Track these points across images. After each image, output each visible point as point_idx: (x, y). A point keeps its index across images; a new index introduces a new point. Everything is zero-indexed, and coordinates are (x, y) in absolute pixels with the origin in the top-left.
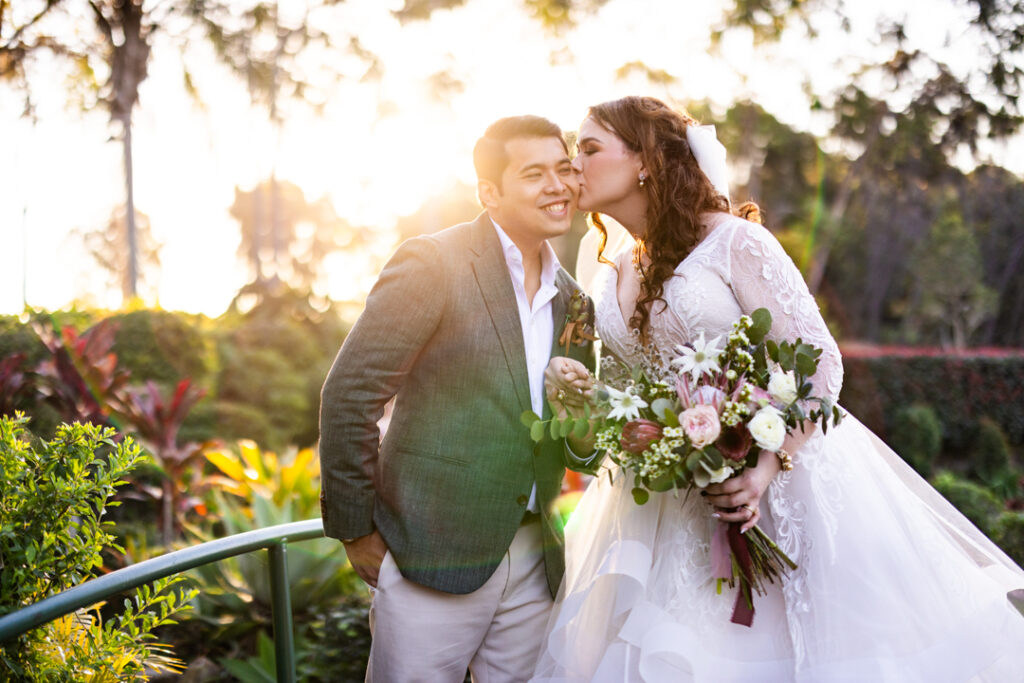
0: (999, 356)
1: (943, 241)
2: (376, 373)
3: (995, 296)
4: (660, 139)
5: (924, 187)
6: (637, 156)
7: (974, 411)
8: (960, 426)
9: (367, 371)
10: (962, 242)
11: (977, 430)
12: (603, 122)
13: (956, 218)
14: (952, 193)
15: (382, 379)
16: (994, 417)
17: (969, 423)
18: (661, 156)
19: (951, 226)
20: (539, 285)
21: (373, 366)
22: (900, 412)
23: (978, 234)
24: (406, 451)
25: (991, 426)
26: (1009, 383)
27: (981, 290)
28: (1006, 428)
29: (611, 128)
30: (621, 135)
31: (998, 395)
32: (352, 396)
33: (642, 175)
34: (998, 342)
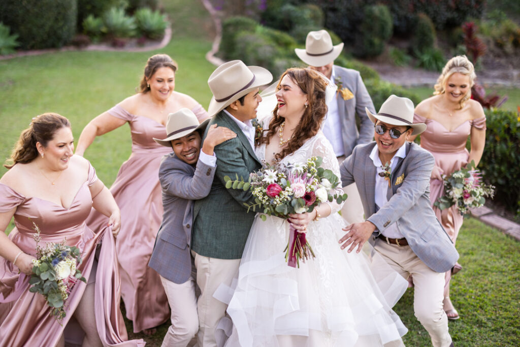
4: (316, 90)
6: (305, 96)
7: (415, 9)
8: (406, 18)
11: (416, 21)
12: (293, 79)
16: (427, 12)
17: (411, 16)
18: (314, 97)
22: (367, 8)
25: (425, 19)
28: (434, 20)
29: (296, 83)
30: (300, 86)
33: (306, 104)
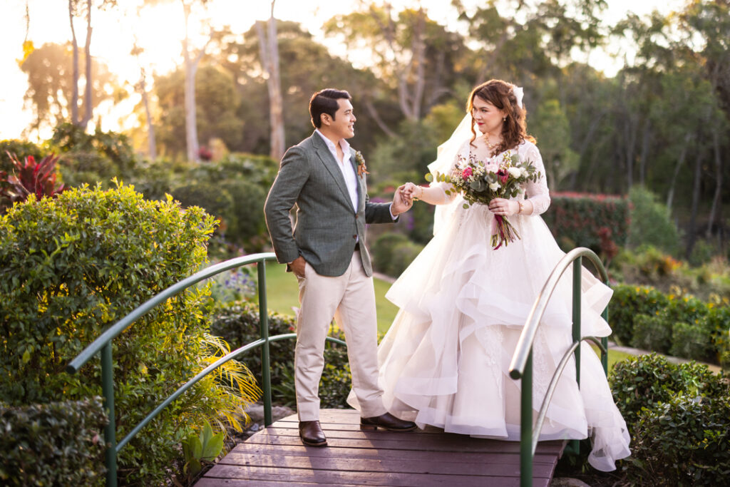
0: (577, 197)
1: (545, 118)
2: (285, 199)
3: (577, 157)
5: (533, 77)
9: (281, 199)
10: (558, 118)
13: (555, 103)
14: (552, 82)
15: (288, 201)
19: (552, 108)
20: (343, 154)
21: (284, 196)
23: (568, 113)
24: (308, 229)
26: (582, 216)
27: (569, 152)
31: (575, 224)
32: (277, 209)
33: (505, 117)
34: (578, 188)
